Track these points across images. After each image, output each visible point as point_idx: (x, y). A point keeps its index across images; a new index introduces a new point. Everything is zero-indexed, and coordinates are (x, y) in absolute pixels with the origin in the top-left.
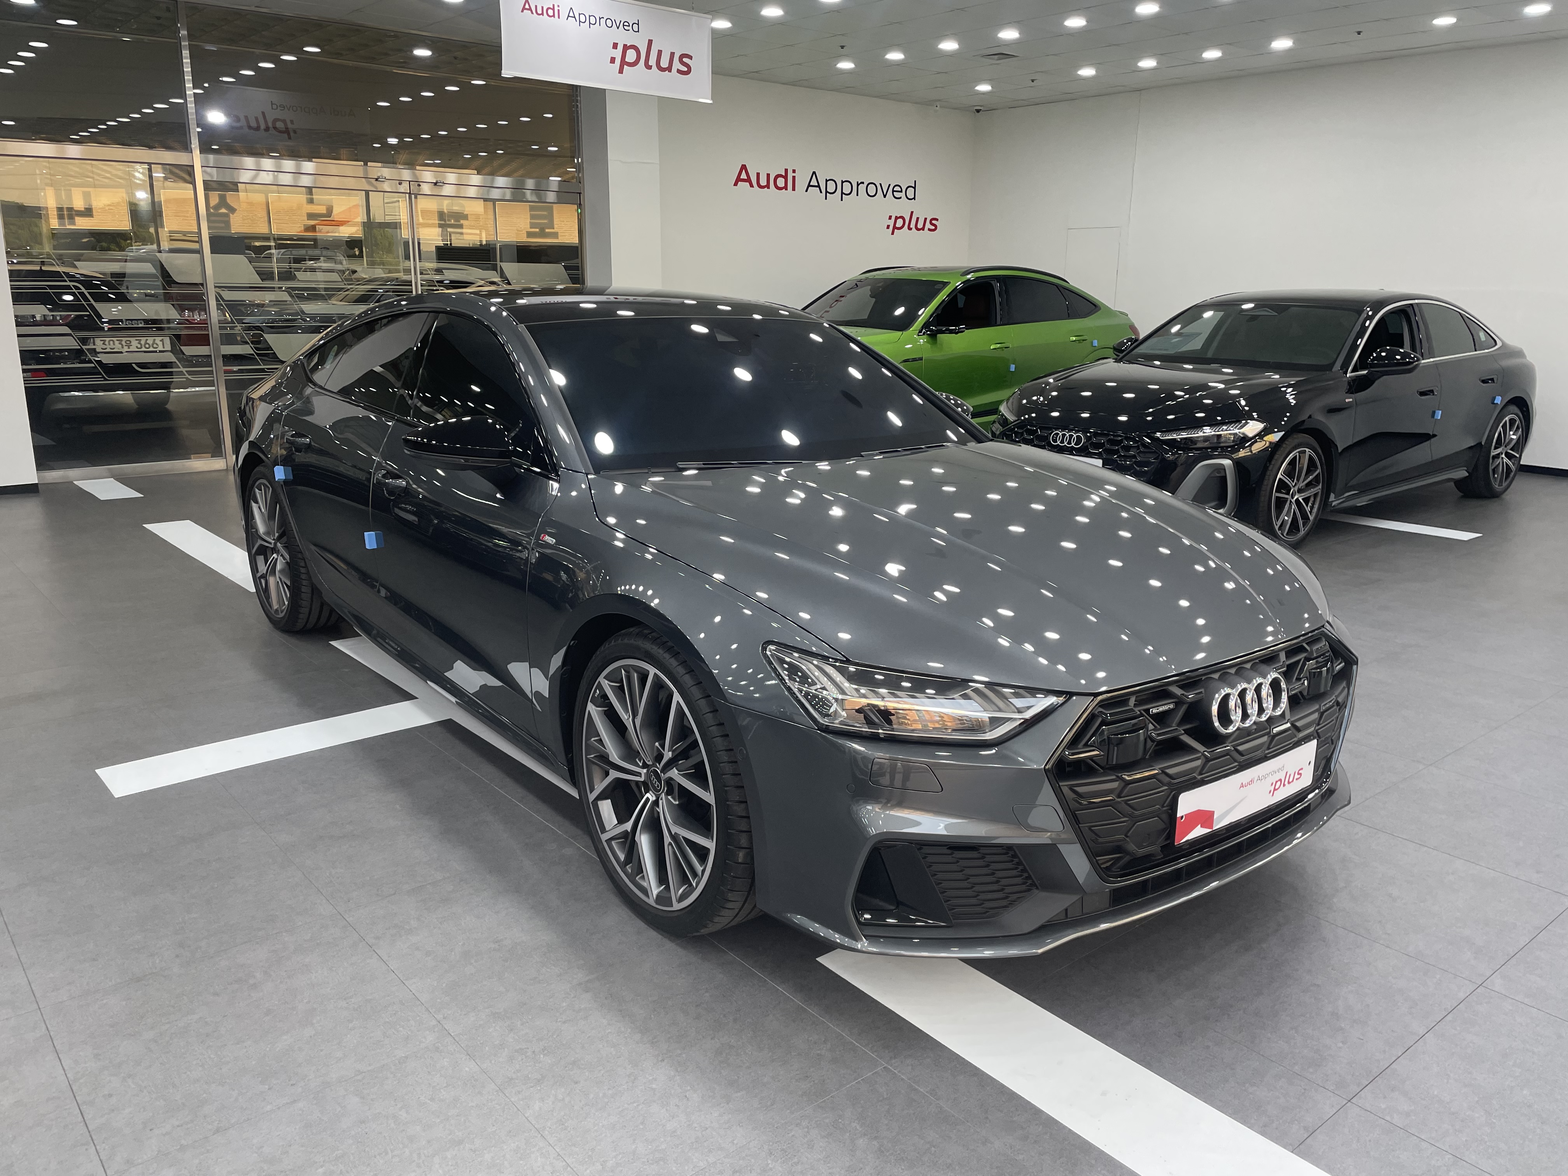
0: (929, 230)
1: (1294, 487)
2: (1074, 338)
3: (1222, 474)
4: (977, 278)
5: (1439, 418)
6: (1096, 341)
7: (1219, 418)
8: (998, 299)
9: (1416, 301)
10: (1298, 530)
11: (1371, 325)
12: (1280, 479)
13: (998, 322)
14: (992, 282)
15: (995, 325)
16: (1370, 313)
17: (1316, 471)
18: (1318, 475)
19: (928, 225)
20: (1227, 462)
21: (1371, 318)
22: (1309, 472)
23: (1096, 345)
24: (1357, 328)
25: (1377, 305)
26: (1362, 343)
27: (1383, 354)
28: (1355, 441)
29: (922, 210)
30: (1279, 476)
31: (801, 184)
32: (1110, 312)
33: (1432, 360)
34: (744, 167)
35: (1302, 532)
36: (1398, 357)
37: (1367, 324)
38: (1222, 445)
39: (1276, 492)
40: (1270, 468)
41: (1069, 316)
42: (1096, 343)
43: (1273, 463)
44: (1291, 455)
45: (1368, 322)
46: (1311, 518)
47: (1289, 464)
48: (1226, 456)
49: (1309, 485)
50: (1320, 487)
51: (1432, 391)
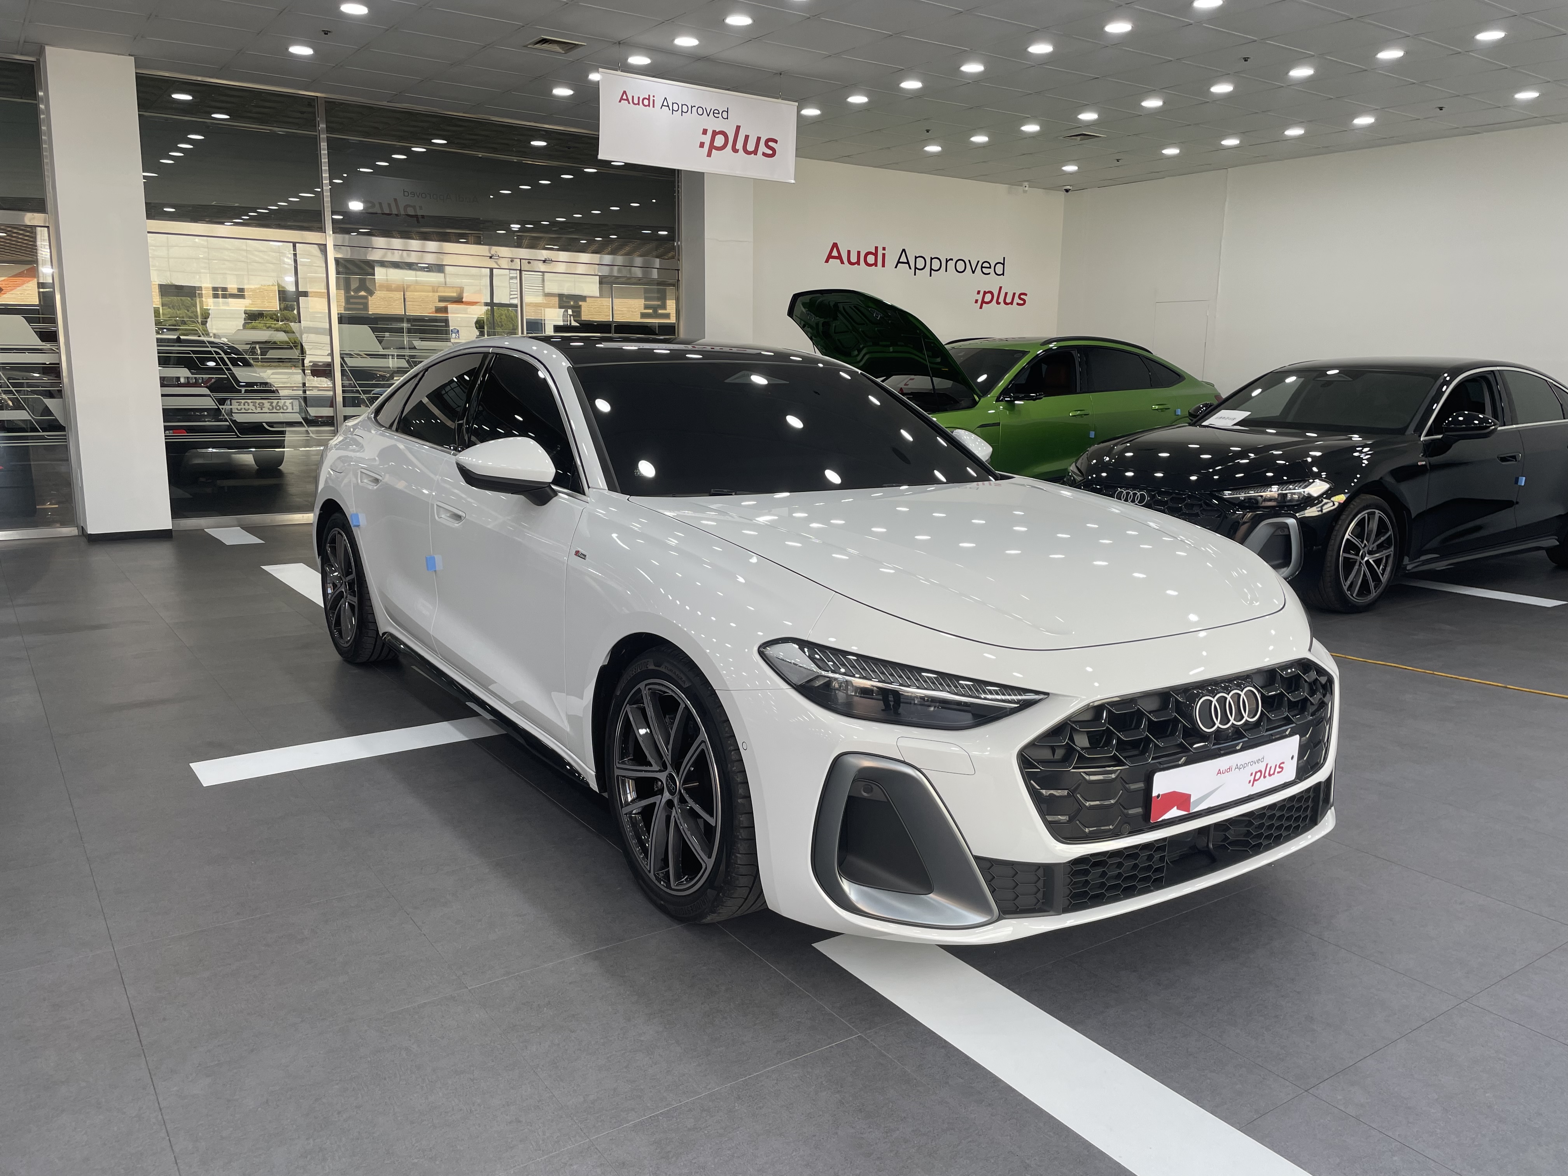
0: (1018, 304)
1: (1364, 548)
2: (1157, 407)
3: (1286, 533)
4: (1059, 348)
5: (1523, 484)
6: (1179, 410)
7: (1285, 478)
8: (1078, 369)
9: (1498, 368)
10: (1369, 592)
11: (1447, 390)
12: (1348, 539)
13: (1078, 390)
14: (1072, 352)
15: (1075, 393)
16: (1448, 378)
17: (1386, 533)
18: (1389, 537)
19: (1017, 300)
20: (1291, 521)
21: (1448, 383)
22: (1379, 534)
23: (1180, 414)
24: (1433, 392)
25: (1455, 371)
26: (1437, 407)
27: (1461, 418)
28: (1430, 506)
29: (1011, 284)
30: (1347, 536)
31: (891, 260)
32: (1194, 382)
33: (1514, 426)
34: (835, 245)
35: (1374, 594)
36: (1476, 422)
37: (1444, 389)
38: (1287, 504)
39: (1343, 552)
40: (1337, 528)
41: (1152, 386)
42: (1179, 412)
43: (1340, 523)
44: (1360, 515)
45: (1445, 387)
46: (1384, 579)
47: (1357, 525)
48: (1290, 515)
49: (1380, 547)
50: (1392, 549)
51: (1514, 457)
